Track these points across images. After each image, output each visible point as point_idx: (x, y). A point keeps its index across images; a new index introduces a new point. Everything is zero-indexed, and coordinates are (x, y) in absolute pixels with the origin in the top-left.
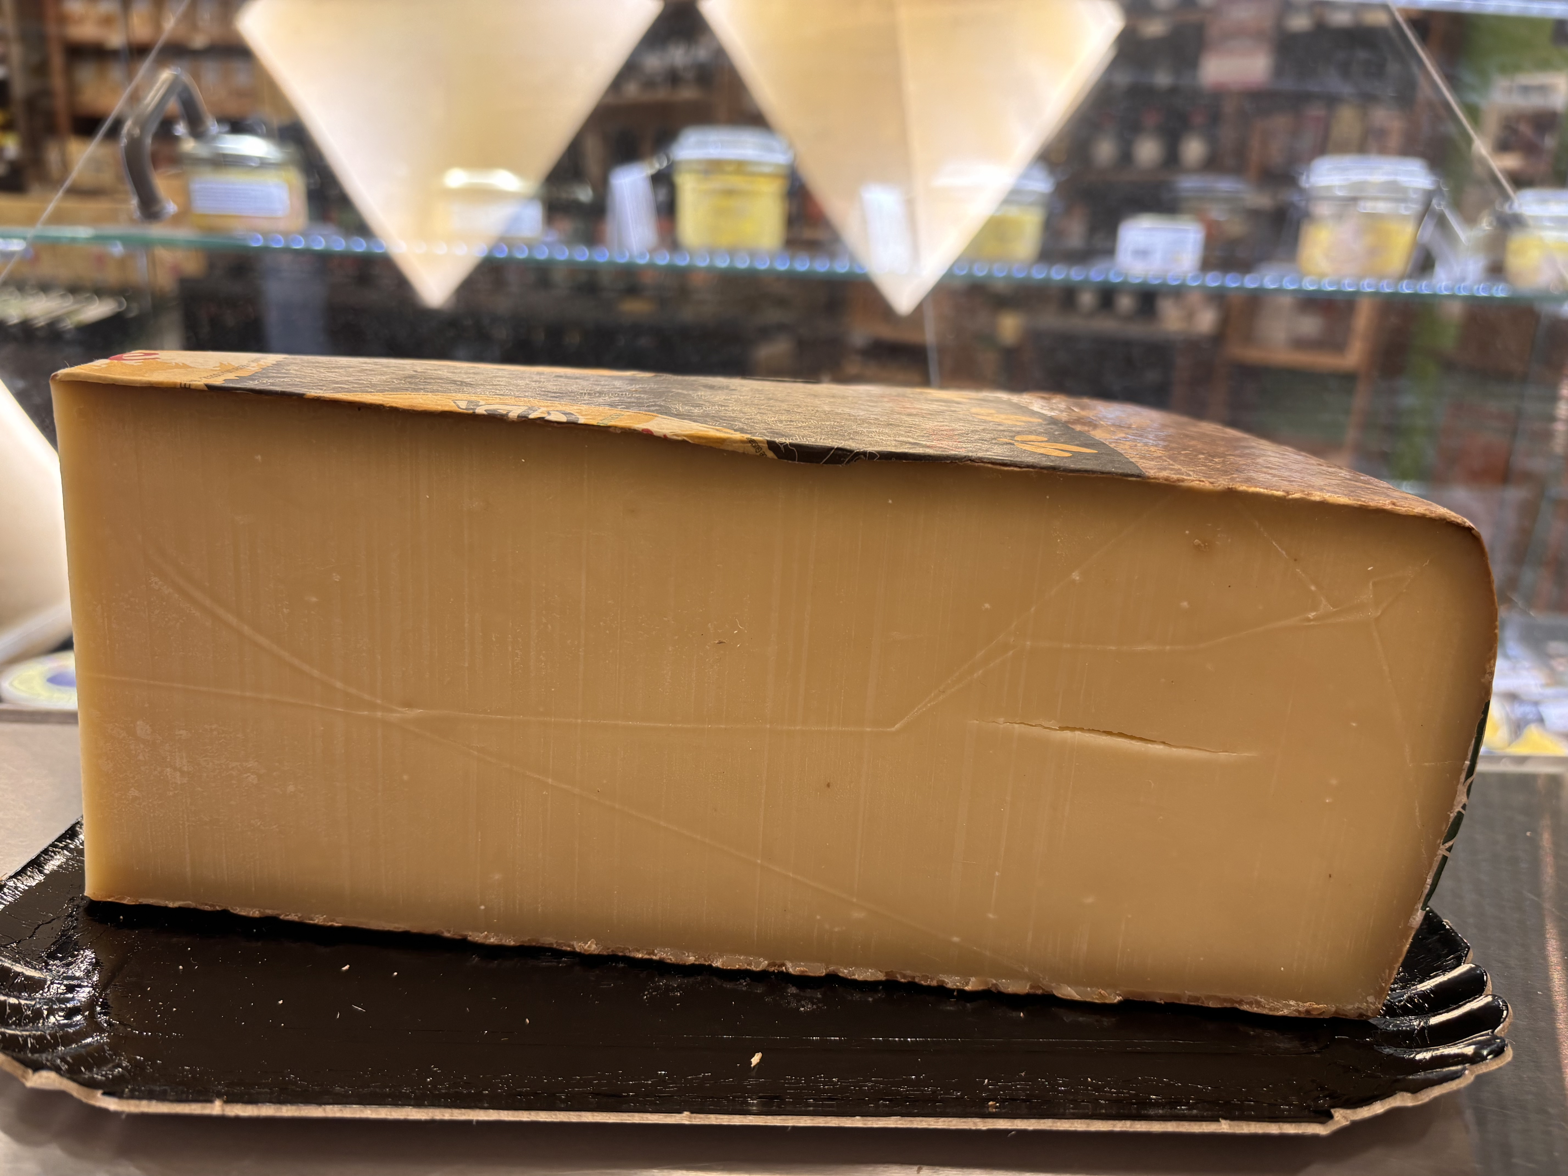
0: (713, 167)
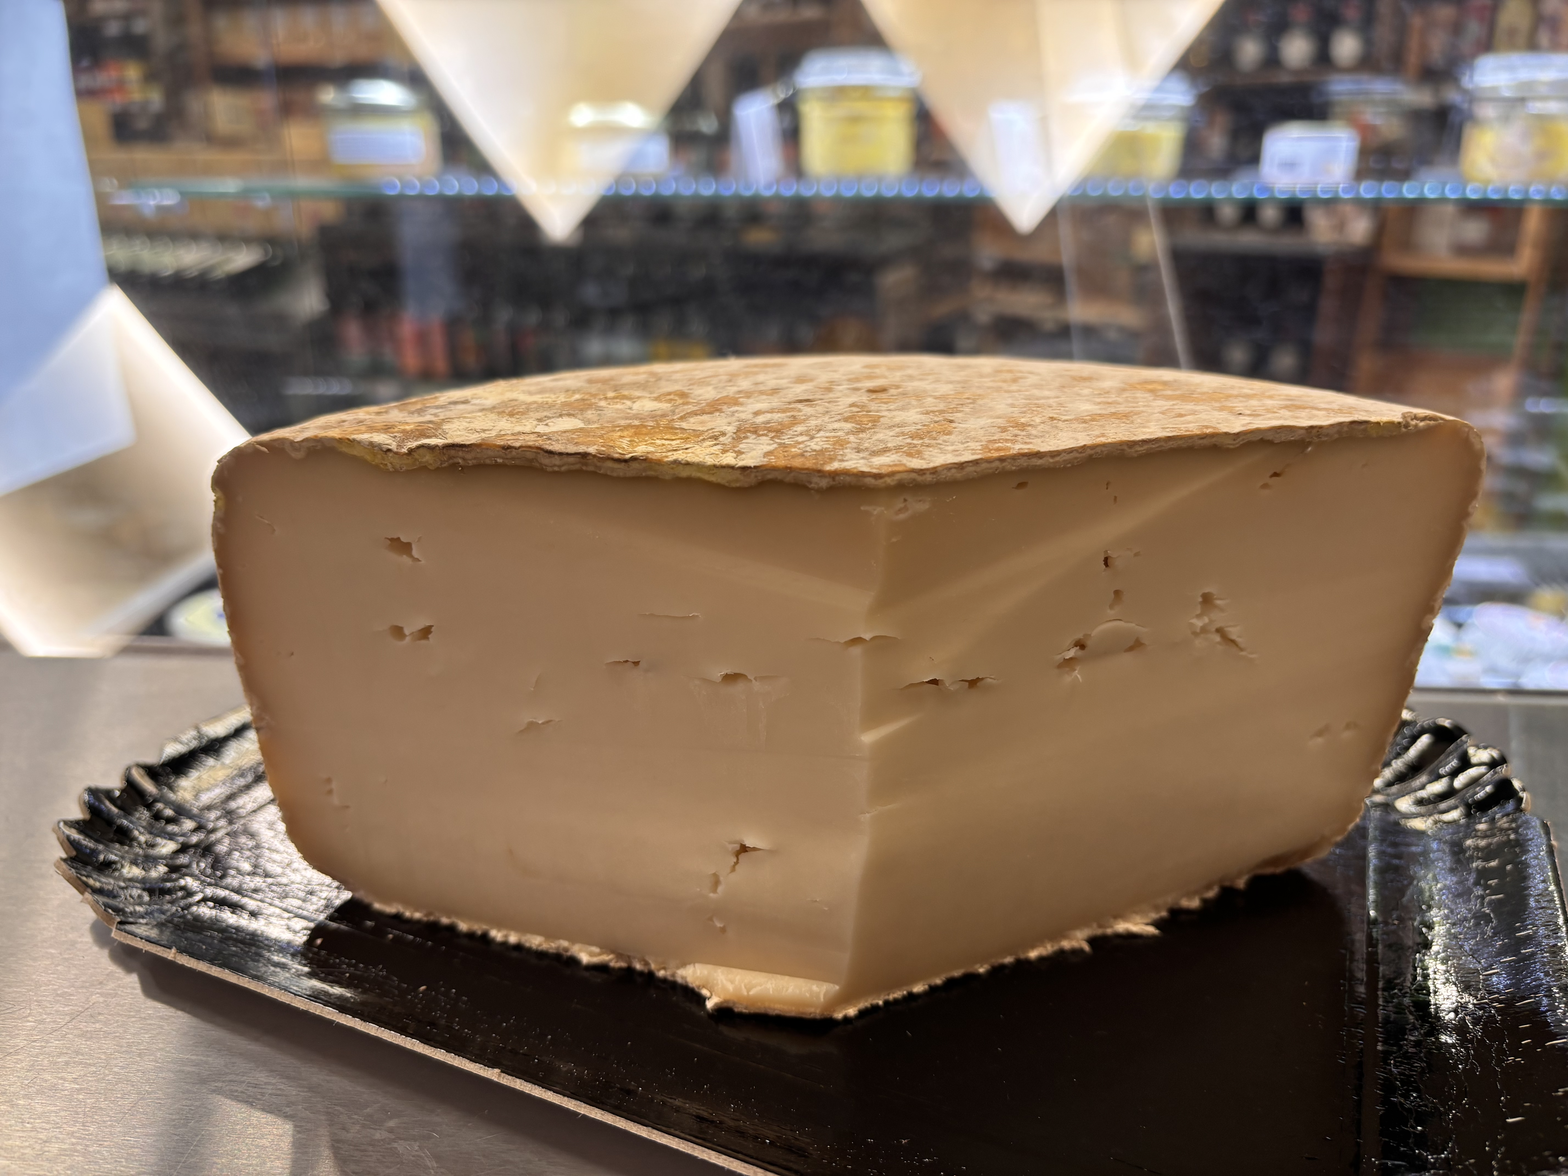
0: (838, 93)
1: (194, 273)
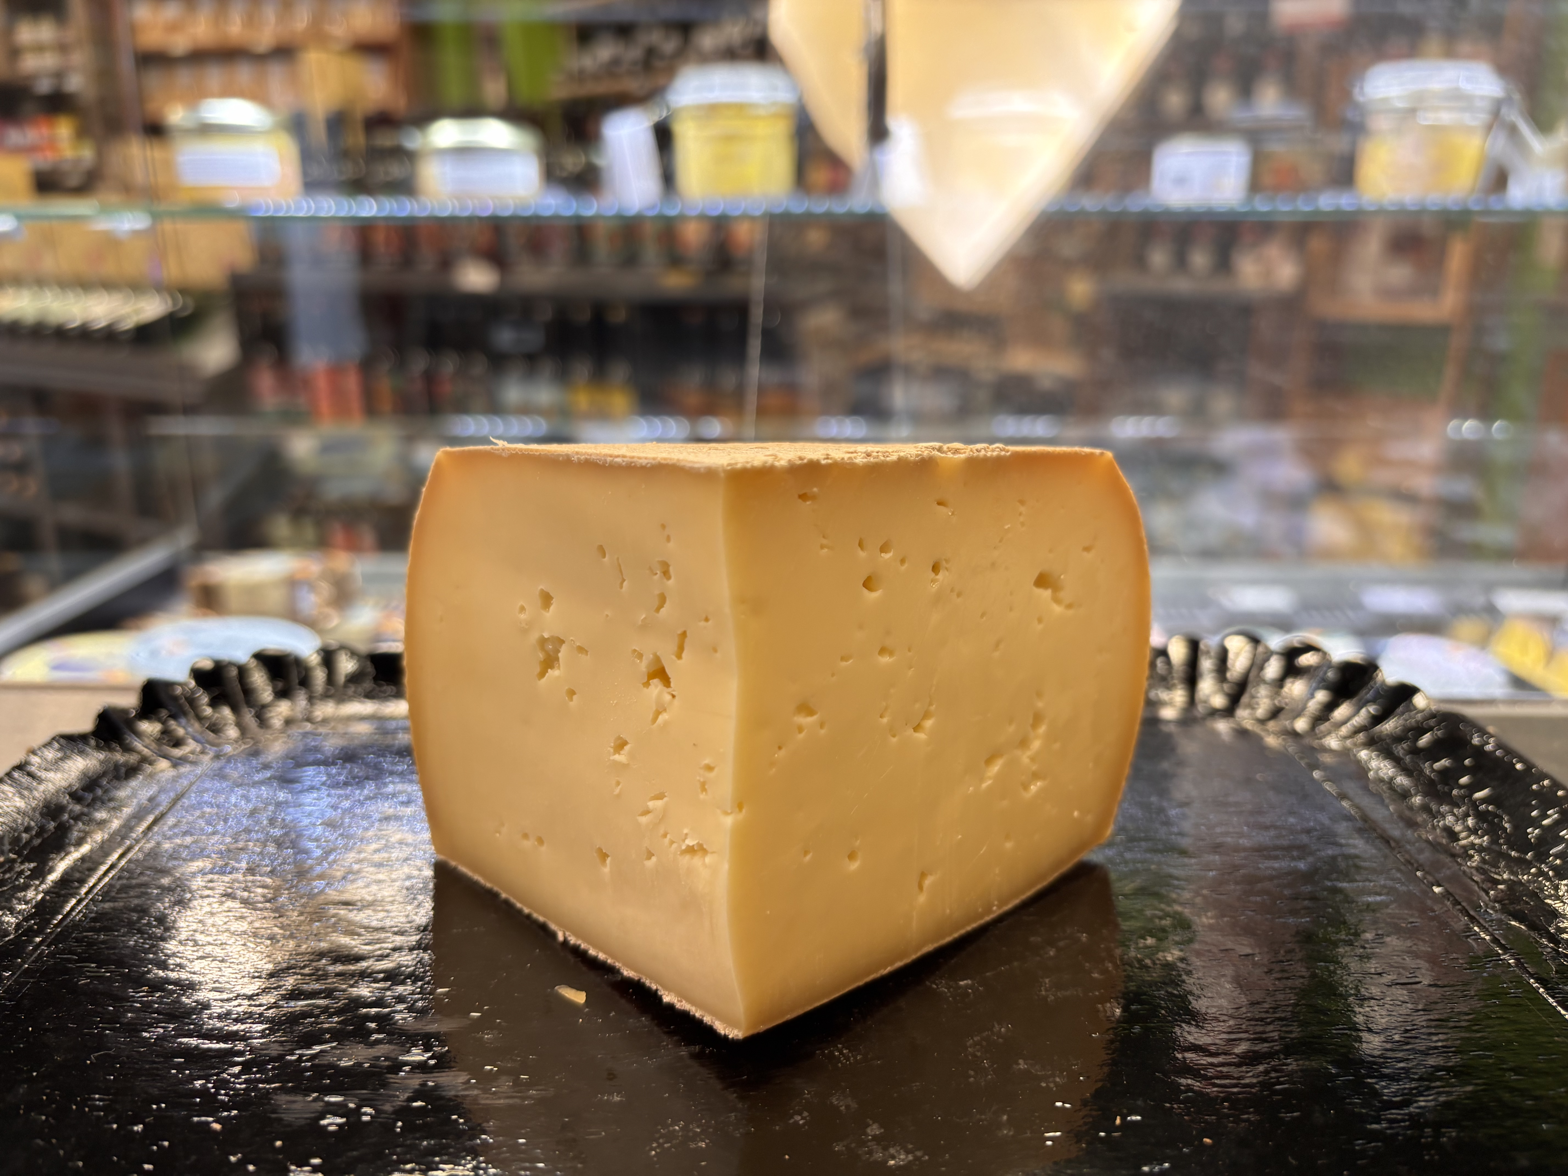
0: (712, 110)
1: (103, 324)
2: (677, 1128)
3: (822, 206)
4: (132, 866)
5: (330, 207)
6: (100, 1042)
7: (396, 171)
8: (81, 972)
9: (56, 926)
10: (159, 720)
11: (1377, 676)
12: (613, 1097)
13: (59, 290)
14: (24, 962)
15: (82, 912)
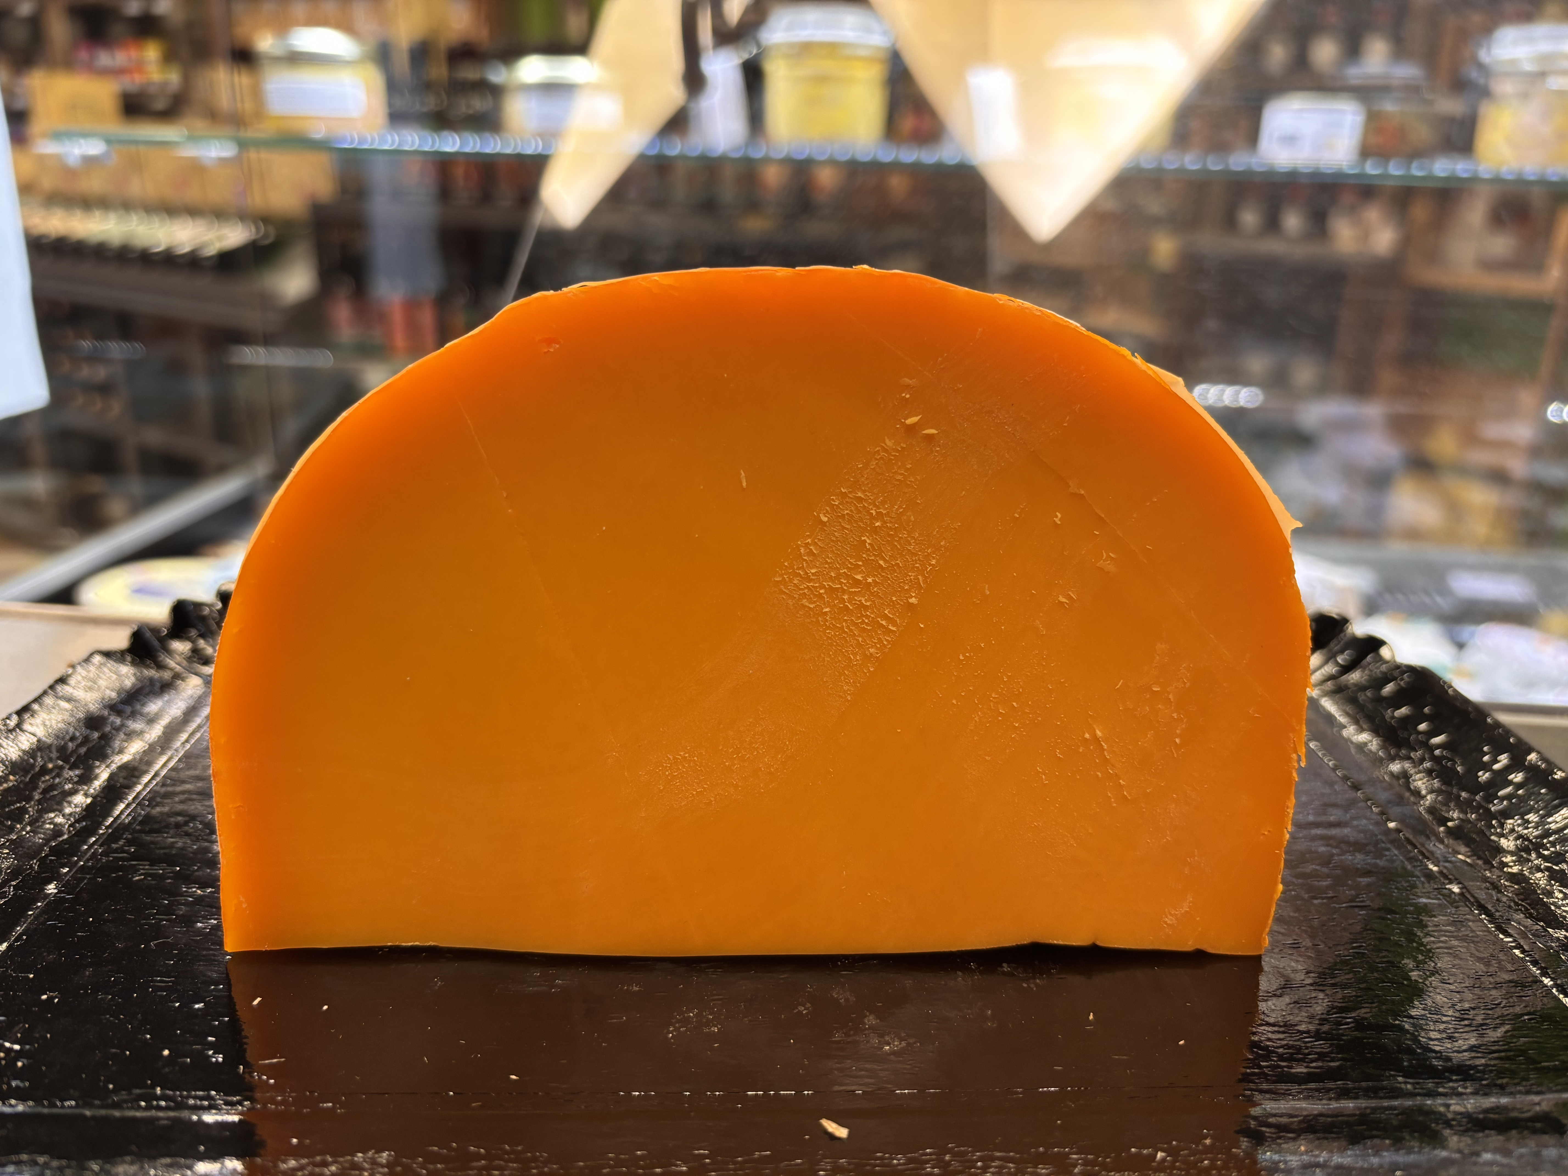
0: (805, 50)
1: (186, 249)
2: (691, 1015)
3: (909, 155)
4: (174, 774)
5: (413, 142)
6: (157, 931)
7: (478, 104)
8: (135, 870)
9: (107, 828)
10: (189, 639)
11: (1347, 628)
12: (632, 987)
13: (144, 214)
14: (79, 860)
15: (131, 815)
